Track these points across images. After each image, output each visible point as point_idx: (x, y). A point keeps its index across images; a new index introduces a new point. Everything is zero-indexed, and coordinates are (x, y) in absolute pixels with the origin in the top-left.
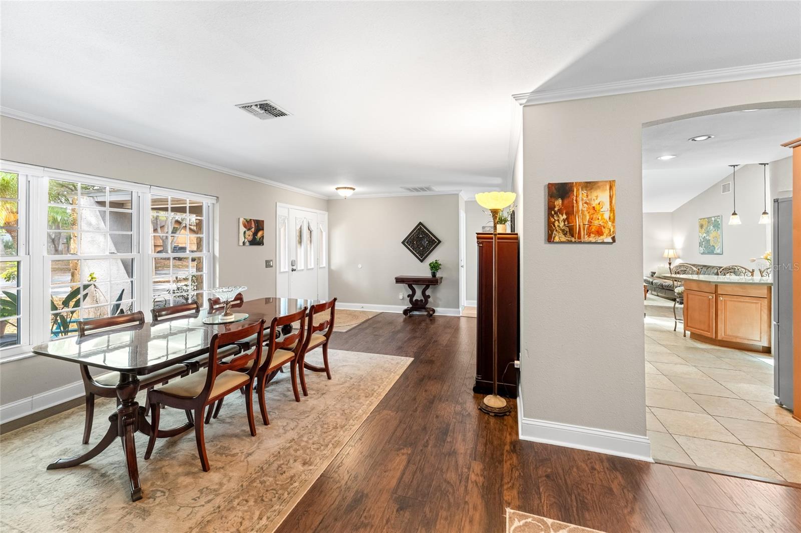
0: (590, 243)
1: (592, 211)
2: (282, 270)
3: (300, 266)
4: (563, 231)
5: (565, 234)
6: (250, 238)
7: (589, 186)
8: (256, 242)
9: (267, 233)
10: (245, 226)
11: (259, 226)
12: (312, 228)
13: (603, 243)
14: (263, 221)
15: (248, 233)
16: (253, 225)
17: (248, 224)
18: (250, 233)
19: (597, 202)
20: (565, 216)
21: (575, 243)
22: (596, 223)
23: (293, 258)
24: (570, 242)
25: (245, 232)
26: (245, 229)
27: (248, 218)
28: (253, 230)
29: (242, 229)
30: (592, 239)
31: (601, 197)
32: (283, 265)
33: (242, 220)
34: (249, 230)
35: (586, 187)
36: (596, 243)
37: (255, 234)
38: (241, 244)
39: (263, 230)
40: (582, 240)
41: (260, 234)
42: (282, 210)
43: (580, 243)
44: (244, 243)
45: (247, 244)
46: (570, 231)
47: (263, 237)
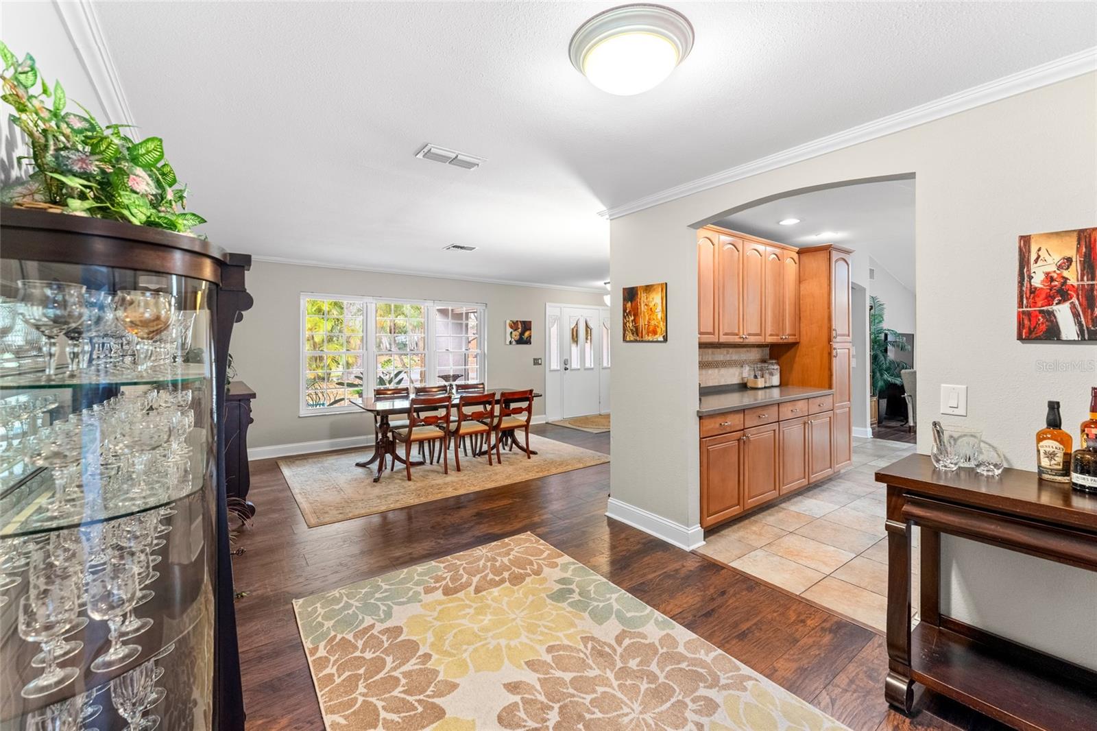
0: (649, 342)
1: (650, 312)
2: (552, 368)
3: (575, 364)
4: (632, 330)
5: (633, 334)
6: (517, 338)
7: (648, 289)
8: (523, 341)
9: (535, 333)
10: (511, 327)
11: (527, 326)
12: (591, 325)
13: (657, 342)
14: (530, 322)
15: (514, 333)
16: (520, 326)
17: (514, 325)
18: (516, 334)
19: (653, 303)
20: (633, 318)
21: (640, 341)
22: (653, 323)
23: (565, 358)
24: (636, 341)
25: (511, 333)
26: (511, 330)
27: (515, 320)
28: (520, 330)
29: (509, 330)
30: (650, 338)
31: (656, 299)
32: (554, 363)
33: (508, 322)
34: (515, 330)
35: (646, 290)
36: (652, 342)
37: (522, 334)
38: (508, 343)
39: (530, 329)
40: (644, 339)
41: (527, 334)
42: (552, 310)
43: (642, 341)
44: (511, 343)
45: (514, 343)
46: (636, 331)
47: (530, 336)
